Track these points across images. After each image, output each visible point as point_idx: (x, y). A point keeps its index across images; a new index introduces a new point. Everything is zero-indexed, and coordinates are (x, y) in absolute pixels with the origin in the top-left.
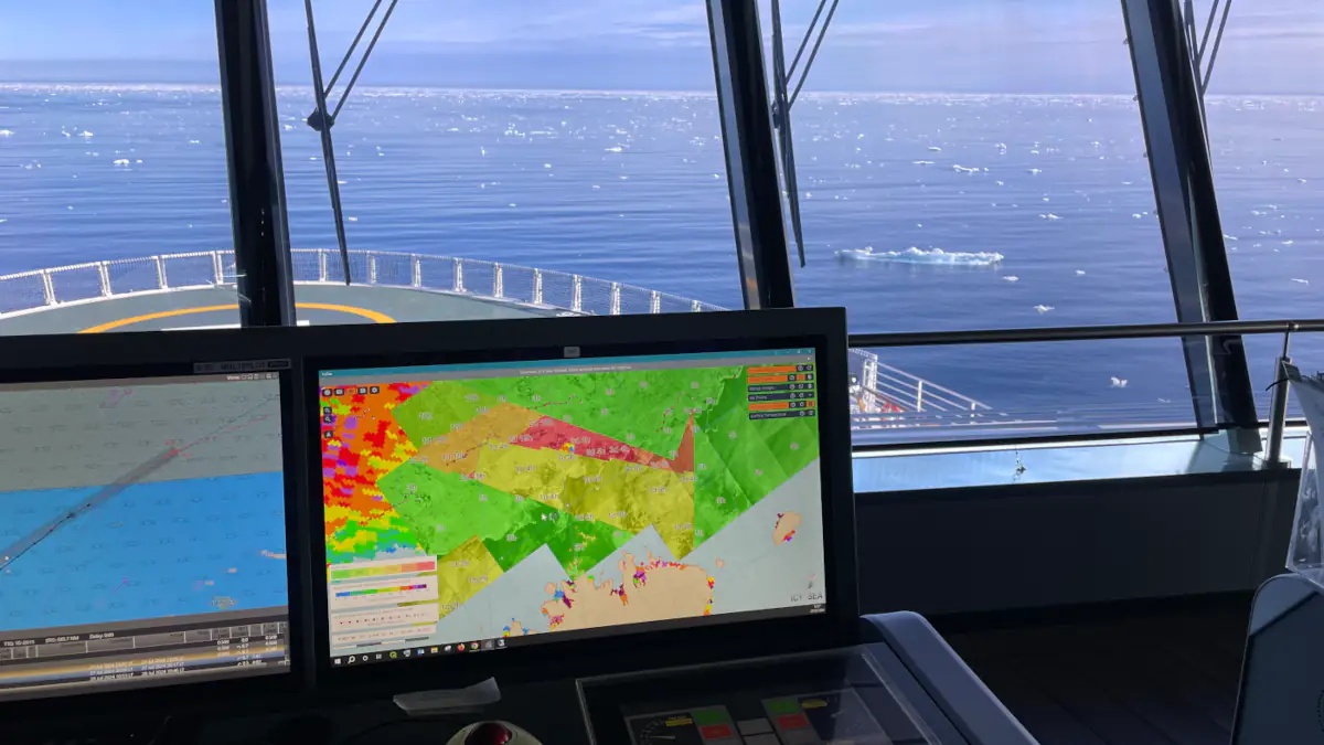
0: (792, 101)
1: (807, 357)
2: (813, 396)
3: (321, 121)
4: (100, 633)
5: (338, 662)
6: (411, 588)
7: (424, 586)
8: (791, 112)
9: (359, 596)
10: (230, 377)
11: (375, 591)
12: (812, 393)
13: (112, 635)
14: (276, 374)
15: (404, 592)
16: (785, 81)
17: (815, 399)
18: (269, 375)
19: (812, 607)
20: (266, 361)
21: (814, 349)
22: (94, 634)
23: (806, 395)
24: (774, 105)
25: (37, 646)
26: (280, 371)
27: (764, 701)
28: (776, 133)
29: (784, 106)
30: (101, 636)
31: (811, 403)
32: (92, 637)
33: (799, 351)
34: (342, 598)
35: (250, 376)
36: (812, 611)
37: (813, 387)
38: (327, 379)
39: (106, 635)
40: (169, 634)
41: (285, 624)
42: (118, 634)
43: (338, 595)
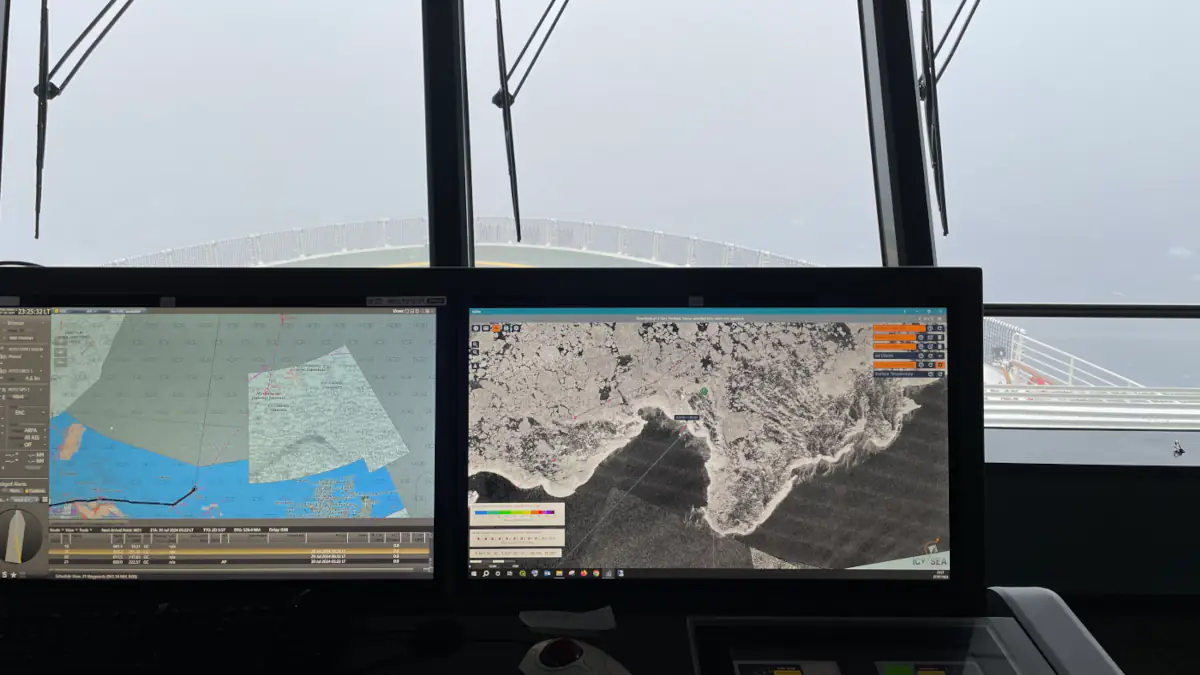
0: (940, 75)
1: (938, 317)
2: (943, 358)
3: (504, 100)
4: (277, 527)
5: (474, 574)
6: (541, 512)
7: (553, 512)
8: (938, 85)
9: (496, 516)
10: (395, 311)
11: (509, 512)
12: (943, 354)
13: (287, 530)
14: (434, 310)
15: (534, 515)
16: (934, 56)
17: (945, 360)
18: (427, 311)
19: (935, 572)
20: (426, 298)
21: (945, 309)
22: (273, 527)
23: (936, 356)
24: (921, 79)
25: (229, 534)
26: (437, 307)
27: (877, 664)
28: (922, 105)
29: (931, 80)
30: (277, 530)
31: (941, 365)
32: (270, 530)
33: (929, 311)
34: (479, 516)
35: (412, 310)
36: (935, 577)
37: (943, 348)
38: (476, 315)
39: (282, 530)
40: (335, 534)
41: (431, 535)
42: (292, 529)
43: (477, 513)
